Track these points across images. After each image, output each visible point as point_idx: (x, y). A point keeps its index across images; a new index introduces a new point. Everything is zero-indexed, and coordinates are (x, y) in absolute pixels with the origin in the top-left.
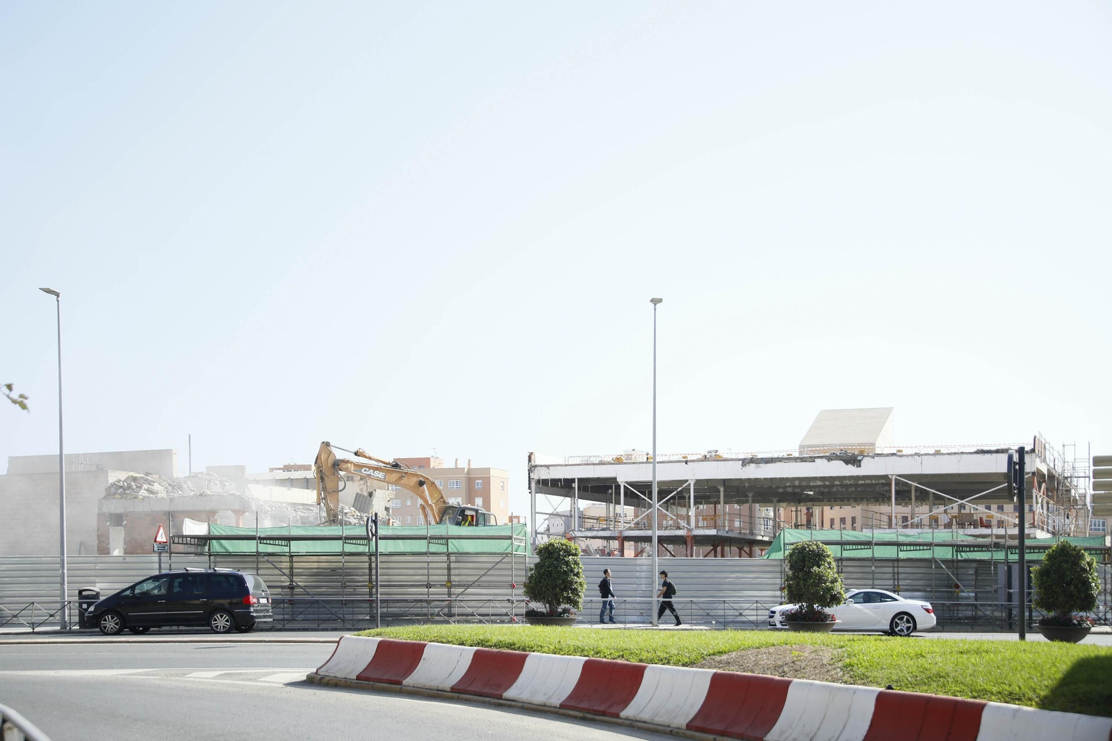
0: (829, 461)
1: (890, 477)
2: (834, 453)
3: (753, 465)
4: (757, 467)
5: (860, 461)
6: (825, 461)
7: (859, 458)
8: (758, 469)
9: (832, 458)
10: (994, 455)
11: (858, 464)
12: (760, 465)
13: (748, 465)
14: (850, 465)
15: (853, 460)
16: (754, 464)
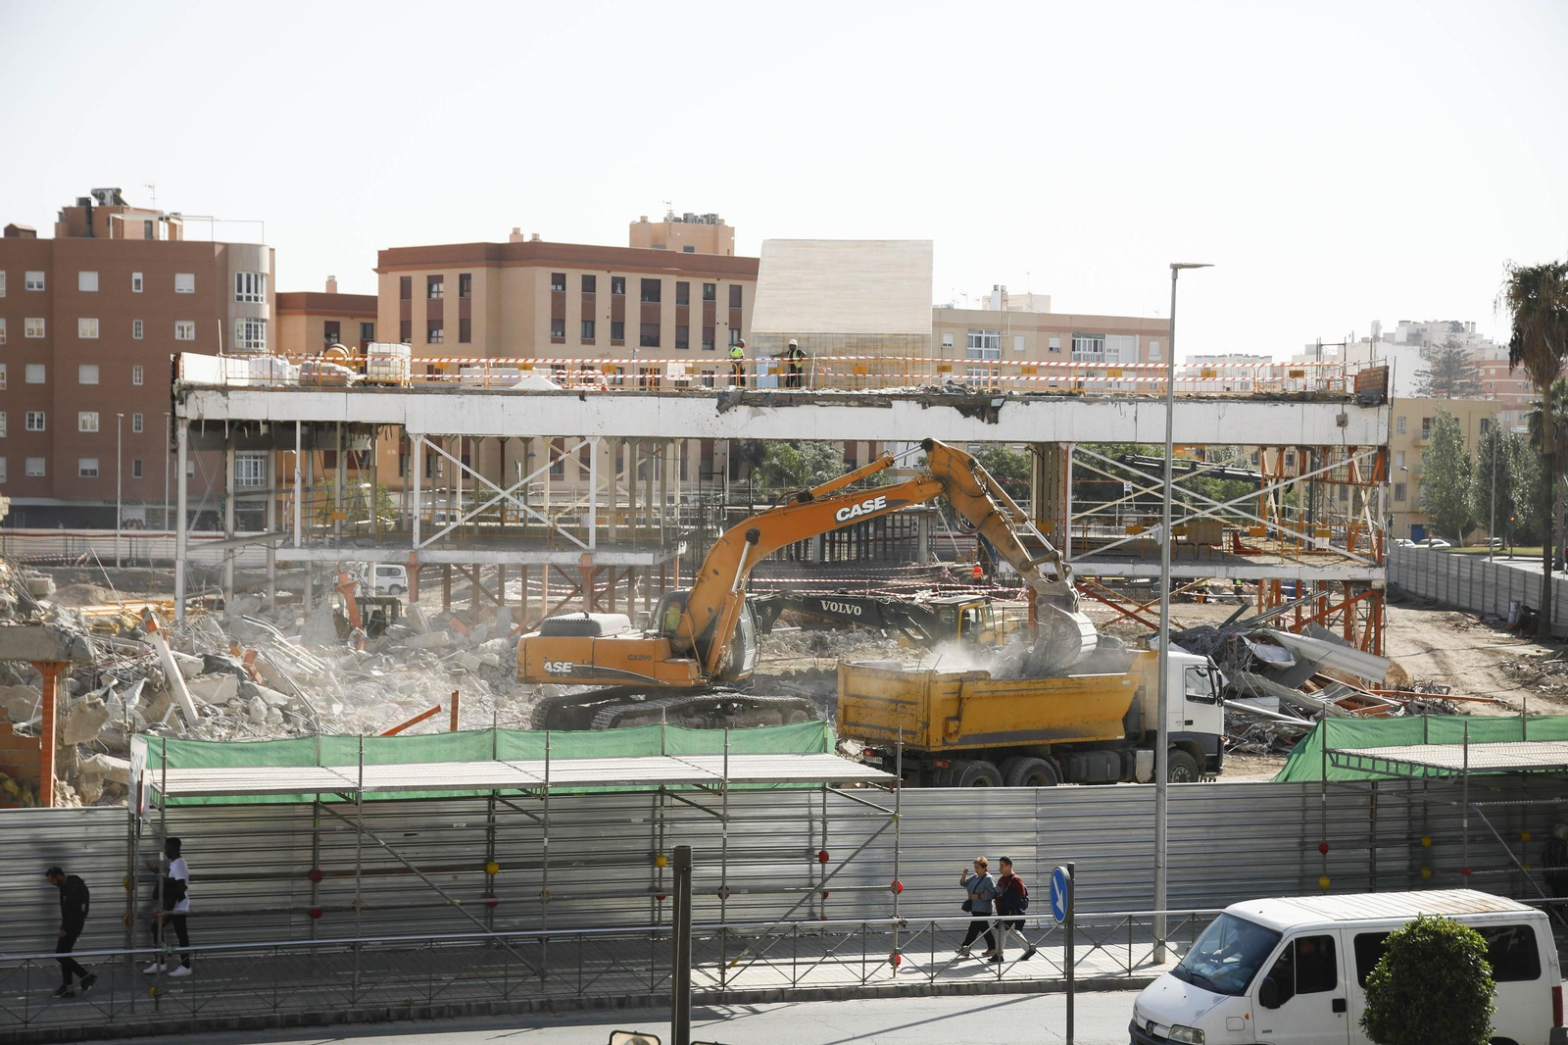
0: (924, 407)
1: (1063, 447)
2: (936, 390)
3: (744, 410)
4: (754, 415)
5: (997, 409)
6: (914, 407)
7: (995, 403)
8: (757, 419)
9: (933, 400)
10: (1298, 406)
11: (992, 416)
12: (763, 409)
13: (732, 409)
14: (973, 419)
15: (981, 407)
16: (747, 408)
